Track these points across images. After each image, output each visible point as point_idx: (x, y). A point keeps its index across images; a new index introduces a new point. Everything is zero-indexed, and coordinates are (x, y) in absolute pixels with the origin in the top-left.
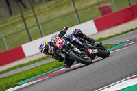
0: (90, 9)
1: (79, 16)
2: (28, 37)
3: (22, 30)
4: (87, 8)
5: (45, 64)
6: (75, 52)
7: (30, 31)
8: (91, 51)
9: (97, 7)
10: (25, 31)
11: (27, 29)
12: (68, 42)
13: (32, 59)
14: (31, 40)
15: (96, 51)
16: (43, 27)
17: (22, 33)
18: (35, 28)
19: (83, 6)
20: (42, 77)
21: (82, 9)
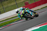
0: (21, 3)
1: (18, 5)
4: (20, 3)
5: (6, 22)
9: (24, 2)
19: (19, 2)
21: (19, 3)
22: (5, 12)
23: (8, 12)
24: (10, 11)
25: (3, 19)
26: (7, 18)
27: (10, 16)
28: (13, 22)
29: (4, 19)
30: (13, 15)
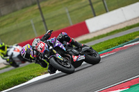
2: (92, 12)
3: (86, 6)
6: (56, 59)
7: (95, 6)
8: (75, 58)
10: (90, 7)
11: (91, 4)
12: (51, 47)
13: (96, 35)
14: (95, 16)
15: (83, 57)
16: (107, 3)
17: (86, 8)
18: (99, 3)
20: (107, 52)
22: (107, 12)
23: (115, 11)
24: (123, 8)
25: (102, 30)
26: (113, 29)
27: (121, 23)
28: (130, 39)
29: (105, 32)
30: (130, 20)
